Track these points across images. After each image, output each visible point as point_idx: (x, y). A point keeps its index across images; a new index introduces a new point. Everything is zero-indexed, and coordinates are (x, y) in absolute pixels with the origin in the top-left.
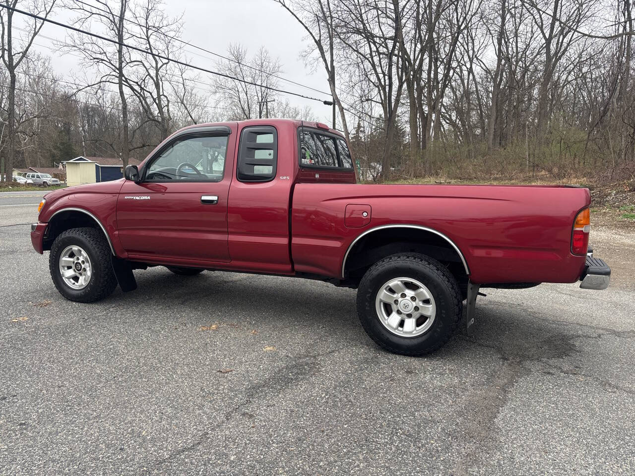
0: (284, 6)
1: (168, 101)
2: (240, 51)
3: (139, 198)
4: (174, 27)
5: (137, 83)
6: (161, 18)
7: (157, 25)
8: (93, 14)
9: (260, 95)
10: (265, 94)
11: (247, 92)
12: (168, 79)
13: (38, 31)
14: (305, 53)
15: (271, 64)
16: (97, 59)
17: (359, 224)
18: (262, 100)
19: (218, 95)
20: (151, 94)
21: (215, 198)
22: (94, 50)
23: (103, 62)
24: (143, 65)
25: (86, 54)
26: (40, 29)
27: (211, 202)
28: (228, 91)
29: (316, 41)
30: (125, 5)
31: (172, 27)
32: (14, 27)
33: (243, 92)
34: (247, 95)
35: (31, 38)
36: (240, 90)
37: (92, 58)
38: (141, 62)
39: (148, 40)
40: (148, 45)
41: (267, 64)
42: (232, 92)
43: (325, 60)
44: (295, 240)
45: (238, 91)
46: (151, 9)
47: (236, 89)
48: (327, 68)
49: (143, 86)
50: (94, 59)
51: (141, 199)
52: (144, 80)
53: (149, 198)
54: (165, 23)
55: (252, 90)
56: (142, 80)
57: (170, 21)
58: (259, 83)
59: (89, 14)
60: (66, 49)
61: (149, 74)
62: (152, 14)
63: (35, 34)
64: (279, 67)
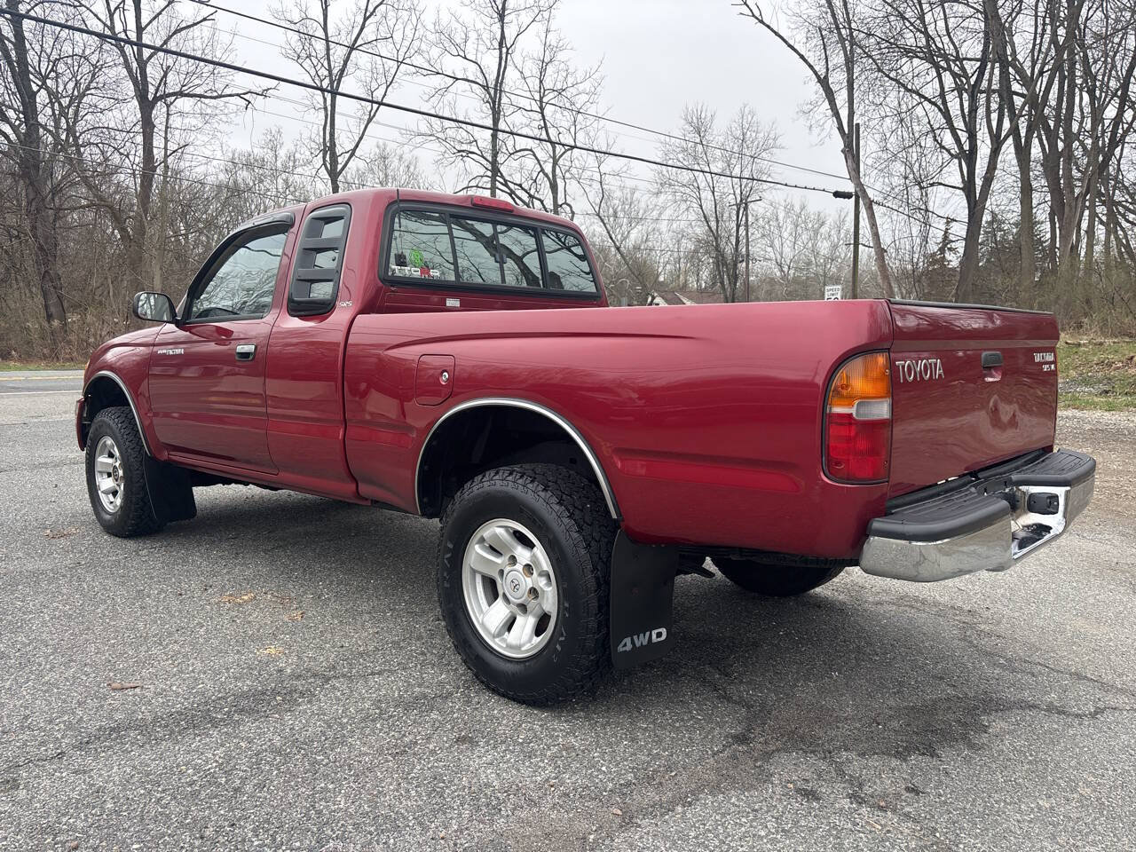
0: (762, 22)
1: (573, 213)
2: (703, 116)
3: (172, 353)
4: (587, 86)
5: (520, 185)
6: (564, 75)
7: (559, 86)
8: (457, 79)
9: (738, 192)
10: (748, 189)
11: (713, 188)
12: (577, 176)
13: (374, 116)
14: (809, 106)
15: (762, 135)
16: (463, 151)
18: (741, 201)
19: (662, 197)
20: (542, 202)
21: (252, 348)
22: (459, 138)
23: (470, 155)
24: (534, 155)
25: (448, 145)
26: (376, 111)
27: (247, 355)
28: (682, 189)
29: (819, 80)
30: (506, 59)
31: (581, 87)
32: (340, 114)
33: (707, 188)
34: (713, 193)
35: (363, 127)
36: (702, 185)
37: (456, 151)
38: (531, 150)
39: (542, 113)
40: (542, 121)
41: (754, 135)
42: (688, 191)
43: (836, 114)
45: (698, 188)
46: (551, 61)
47: (695, 184)
48: (840, 128)
49: (532, 192)
50: (459, 151)
51: (175, 353)
52: (535, 181)
53: (182, 351)
54: (570, 80)
55: (724, 185)
56: (531, 182)
57: (580, 76)
58: (737, 172)
59: (452, 80)
60: (419, 139)
61: (542, 170)
62: (550, 69)
63: (370, 120)
64: (775, 139)
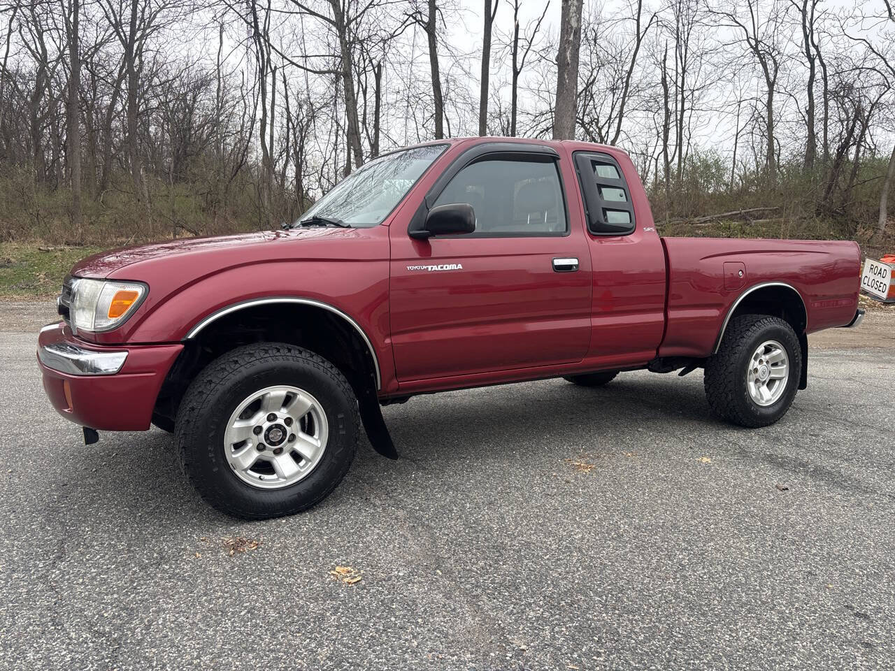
3: (439, 269)
17: (735, 284)
21: (574, 262)
27: (569, 267)
44: (673, 314)
51: (445, 269)
53: (460, 266)
